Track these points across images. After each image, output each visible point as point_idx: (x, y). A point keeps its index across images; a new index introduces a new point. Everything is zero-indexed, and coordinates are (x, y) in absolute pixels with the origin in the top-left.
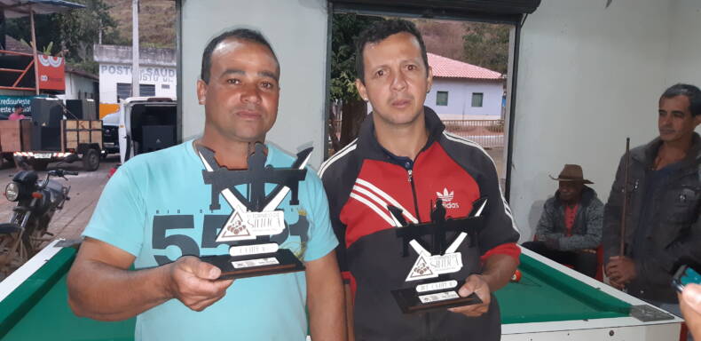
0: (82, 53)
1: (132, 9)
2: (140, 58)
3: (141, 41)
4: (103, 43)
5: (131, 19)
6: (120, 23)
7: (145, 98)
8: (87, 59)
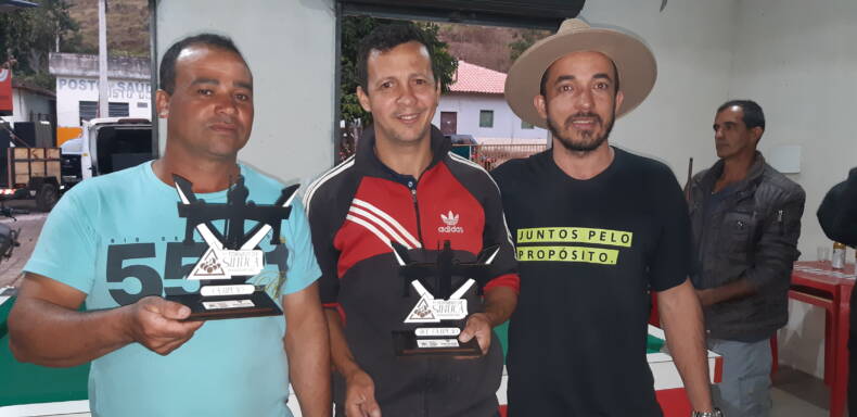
0: (34, 64)
1: (97, 7)
2: (109, 69)
3: (109, 48)
4: (62, 51)
5: (98, 20)
6: (84, 25)
7: (116, 119)
8: (41, 72)
